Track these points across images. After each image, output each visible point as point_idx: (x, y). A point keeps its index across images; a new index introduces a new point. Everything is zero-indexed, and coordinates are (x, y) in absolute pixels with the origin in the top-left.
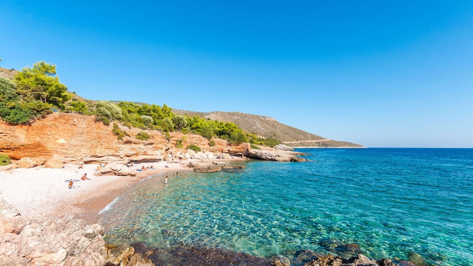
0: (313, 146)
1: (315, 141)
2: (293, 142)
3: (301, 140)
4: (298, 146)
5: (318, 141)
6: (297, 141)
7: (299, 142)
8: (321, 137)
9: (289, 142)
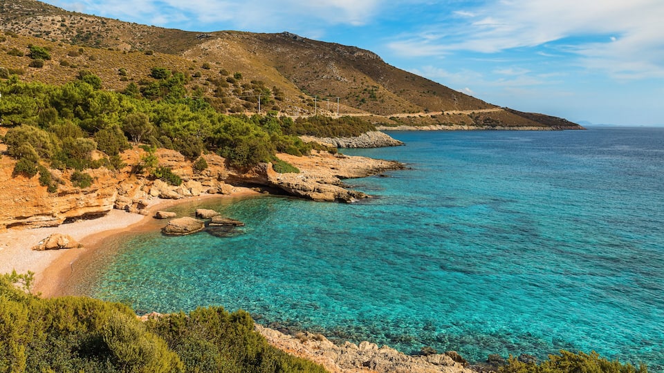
0: (463, 124)
1: (469, 112)
2: (417, 115)
3: (436, 111)
4: (426, 124)
5: (476, 112)
6: (426, 111)
7: (429, 115)
8: (483, 103)
9: (405, 115)
